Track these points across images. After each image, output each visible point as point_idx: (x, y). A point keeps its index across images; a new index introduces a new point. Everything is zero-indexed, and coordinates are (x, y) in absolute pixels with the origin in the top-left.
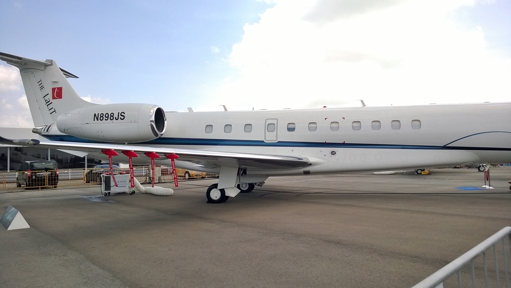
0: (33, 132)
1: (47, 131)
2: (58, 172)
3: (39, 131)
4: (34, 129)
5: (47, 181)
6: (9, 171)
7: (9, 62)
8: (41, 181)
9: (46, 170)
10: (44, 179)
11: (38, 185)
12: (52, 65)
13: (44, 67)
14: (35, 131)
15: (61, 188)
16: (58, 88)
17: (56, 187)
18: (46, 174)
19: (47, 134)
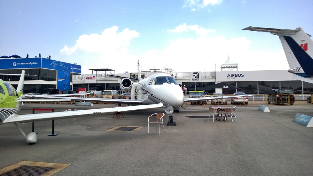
0: (289, 72)
1: (299, 71)
2: (294, 96)
3: (292, 71)
4: (289, 70)
5: (289, 101)
6: (258, 94)
7: (272, 33)
8: (286, 101)
9: (288, 94)
10: (287, 100)
11: (284, 103)
12: (300, 31)
13: (295, 33)
14: (289, 71)
15: (295, 105)
16: (305, 44)
17: (292, 105)
18: (288, 96)
19: (298, 72)
